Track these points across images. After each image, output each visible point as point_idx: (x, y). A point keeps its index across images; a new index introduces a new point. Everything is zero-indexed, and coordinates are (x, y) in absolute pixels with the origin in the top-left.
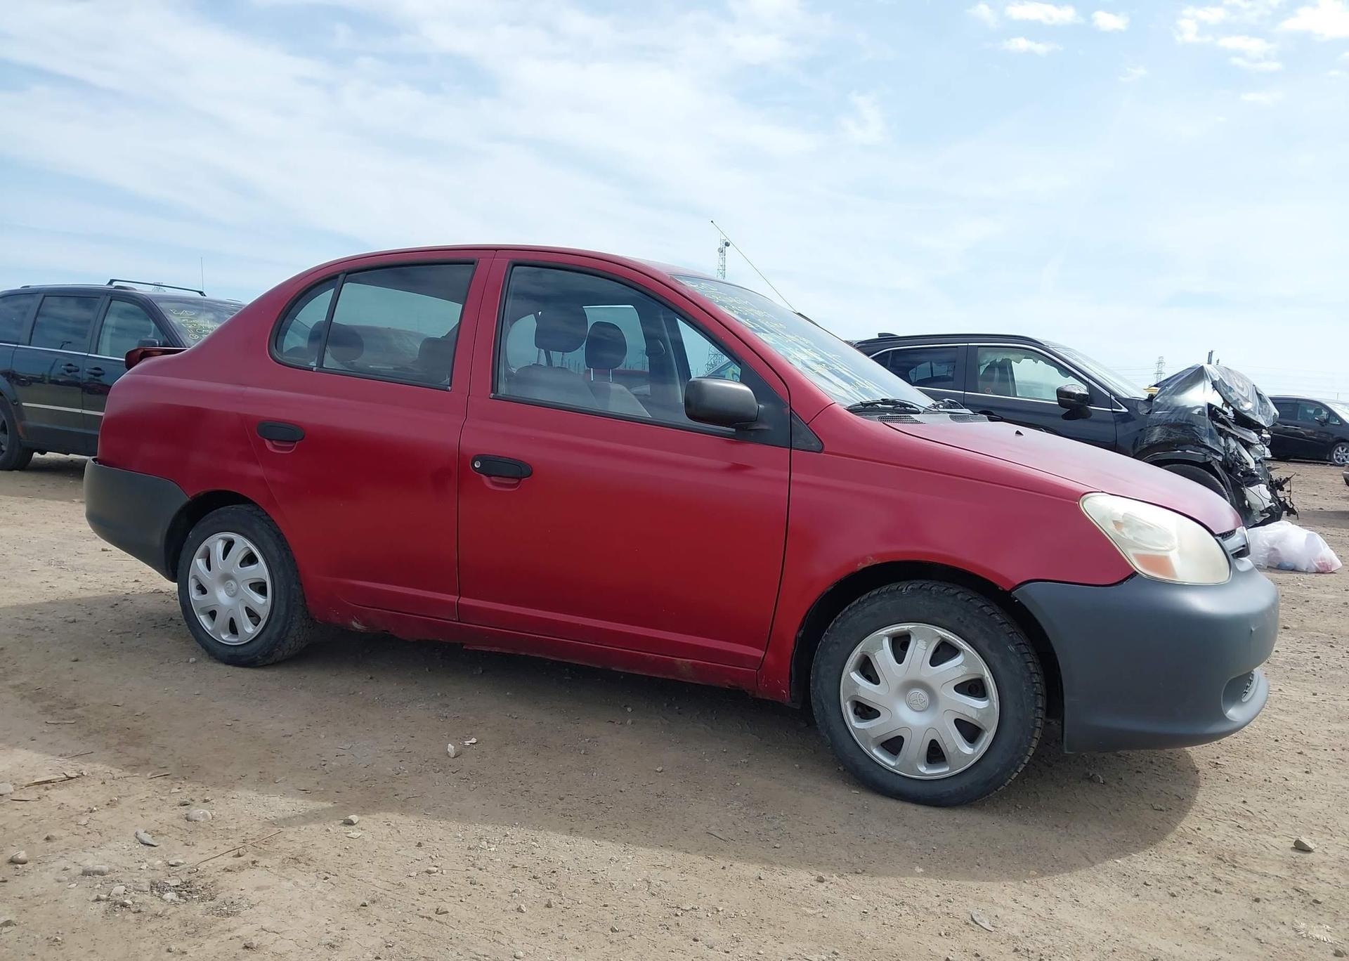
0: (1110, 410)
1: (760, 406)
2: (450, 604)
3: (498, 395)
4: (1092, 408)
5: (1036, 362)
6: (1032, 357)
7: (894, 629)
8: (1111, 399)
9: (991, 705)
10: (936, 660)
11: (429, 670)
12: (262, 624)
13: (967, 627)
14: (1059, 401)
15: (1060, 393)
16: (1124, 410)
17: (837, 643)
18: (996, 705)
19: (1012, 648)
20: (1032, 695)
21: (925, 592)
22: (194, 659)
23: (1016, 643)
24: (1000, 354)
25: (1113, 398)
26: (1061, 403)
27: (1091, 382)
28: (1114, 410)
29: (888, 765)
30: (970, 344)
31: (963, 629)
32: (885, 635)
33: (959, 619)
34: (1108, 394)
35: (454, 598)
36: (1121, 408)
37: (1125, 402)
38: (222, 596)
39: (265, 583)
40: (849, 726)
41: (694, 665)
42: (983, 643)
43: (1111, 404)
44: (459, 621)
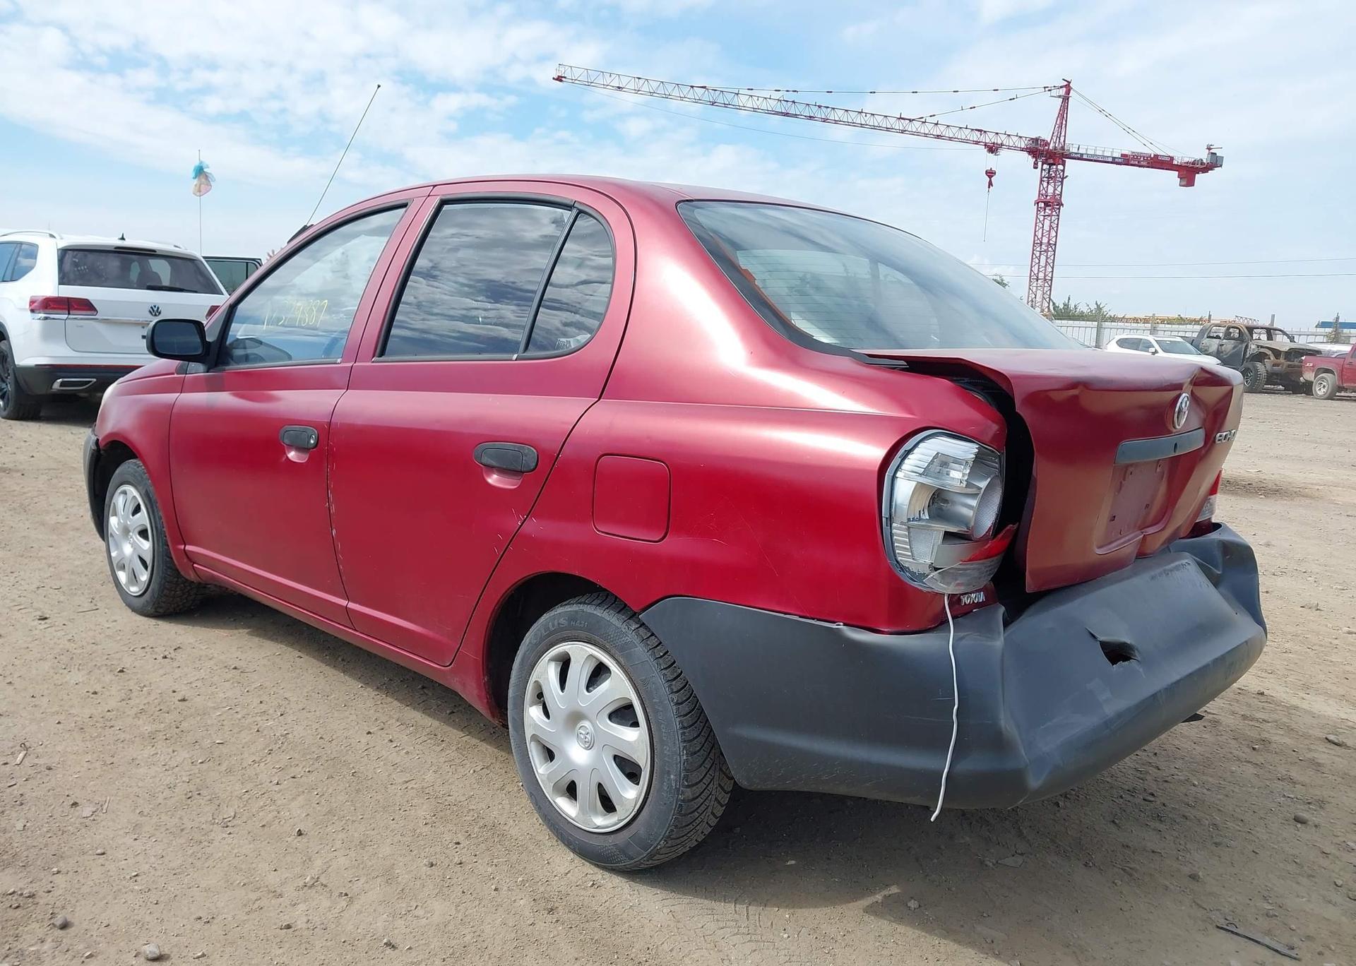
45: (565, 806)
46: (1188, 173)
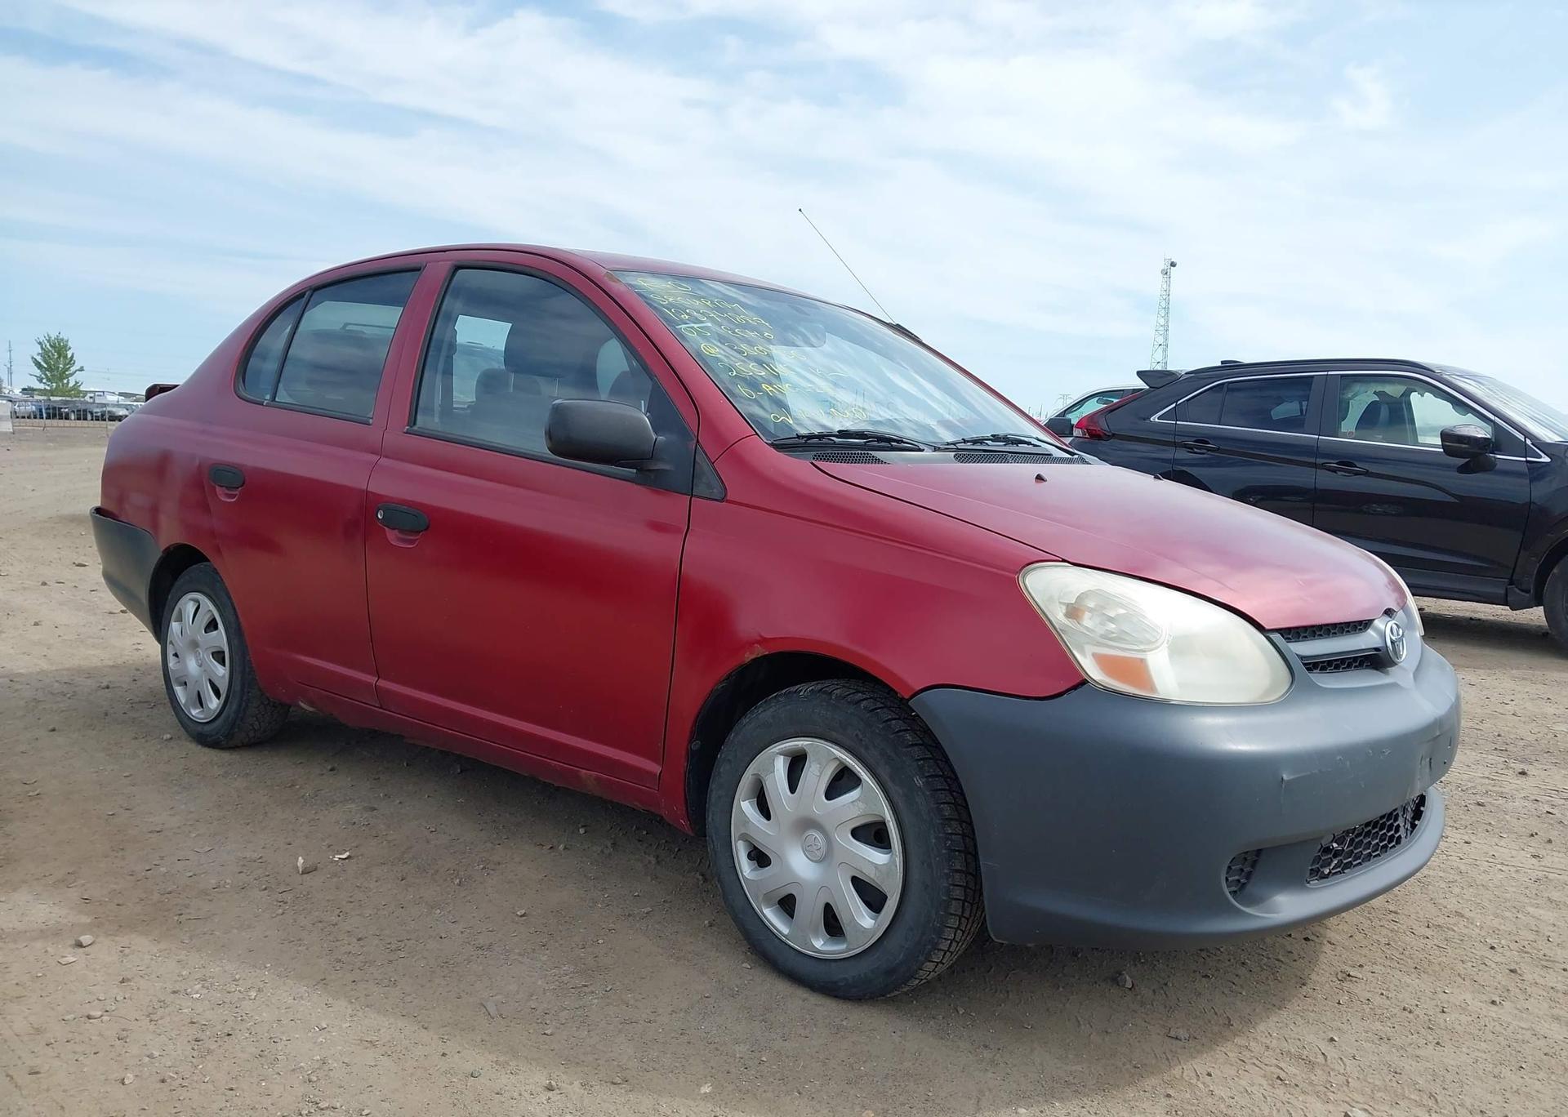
0: (1524, 459)
1: (661, 438)
2: (368, 685)
3: (415, 428)
4: (1499, 456)
5: (1422, 396)
6: (1416, 388)
7: (787, 745)
8: (1527, 444)
9: (892, 862)
10: (832, 792)
11: (407, 765)
12: (223, 697)
13: (867, 748)
14: (1443, 446)
15: (1446, 436)
16: (1546, 459)
17: (729, 760)
18: (899, 860)
19: (919, 782)
20: (944, 851)
21: (824, 696)
22: (169, 736)
23: (927, 774)
24: (1372, 384)
25: (1529, 442)
26: (1448, 451)
27: (1498, 420)
28: (1529, 459)
29: (780, 932)
30: (1330, 373)
31: (863, 751)
32: (778, 753)
33: (857, 735)
34: (1522, 438)
35: (372, 680)
36: (1540, 457)
37: (1545, 447)
38: (192, 665)
39: (224, 652)
40: (740, 874)
41: (598, 779)
42: (884, 773)
43: (1526, 451)
44: (381, 708)
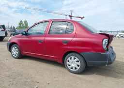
45: (72, 70)
46: (82, 18)
